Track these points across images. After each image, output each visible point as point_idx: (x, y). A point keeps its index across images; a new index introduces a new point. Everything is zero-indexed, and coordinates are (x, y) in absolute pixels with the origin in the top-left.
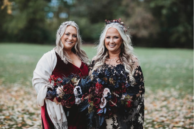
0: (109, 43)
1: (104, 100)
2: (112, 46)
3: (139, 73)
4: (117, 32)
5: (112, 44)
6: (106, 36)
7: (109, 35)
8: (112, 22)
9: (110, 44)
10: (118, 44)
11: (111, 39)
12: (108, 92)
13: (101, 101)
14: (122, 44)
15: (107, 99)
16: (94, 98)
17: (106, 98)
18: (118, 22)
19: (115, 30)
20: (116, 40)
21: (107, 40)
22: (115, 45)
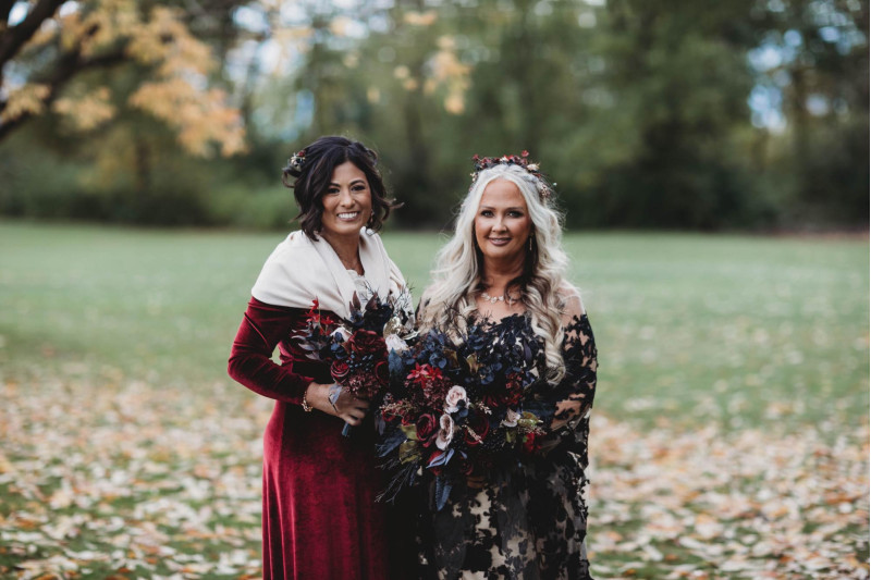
0: (490, 231)
1: (447, 422)
2: (501, 242)
3: (578, 340)
4: (518, 193)
5: (500, 237)
6: (480, 207)
7: (489, 204)
8: (497, 162)
9: (493, 235)
10: (519, 235)
11: (499, 217)
12: (460, 398)
13: (439, 426)
14: (529, 237)
15: (457, 419)
16: (419, 414)
17: (453, 415)
18: (518, 163)
19: (512, 187)
20: (513, 224)
21: (484, 223)
22: (509, 239)
